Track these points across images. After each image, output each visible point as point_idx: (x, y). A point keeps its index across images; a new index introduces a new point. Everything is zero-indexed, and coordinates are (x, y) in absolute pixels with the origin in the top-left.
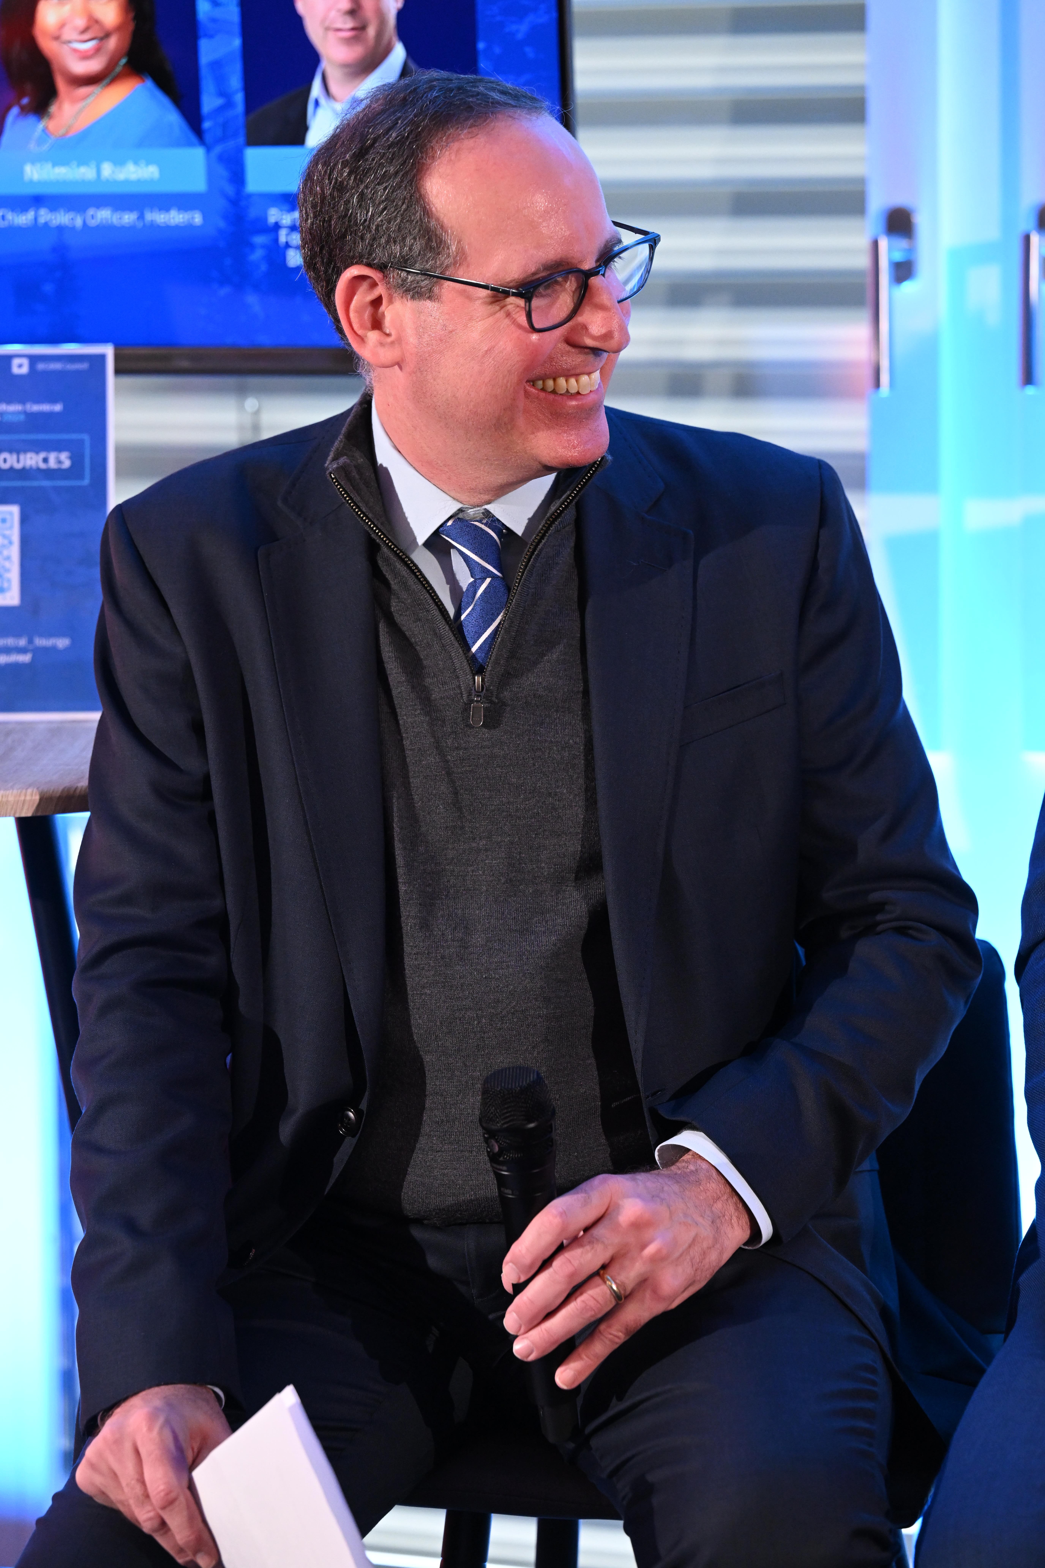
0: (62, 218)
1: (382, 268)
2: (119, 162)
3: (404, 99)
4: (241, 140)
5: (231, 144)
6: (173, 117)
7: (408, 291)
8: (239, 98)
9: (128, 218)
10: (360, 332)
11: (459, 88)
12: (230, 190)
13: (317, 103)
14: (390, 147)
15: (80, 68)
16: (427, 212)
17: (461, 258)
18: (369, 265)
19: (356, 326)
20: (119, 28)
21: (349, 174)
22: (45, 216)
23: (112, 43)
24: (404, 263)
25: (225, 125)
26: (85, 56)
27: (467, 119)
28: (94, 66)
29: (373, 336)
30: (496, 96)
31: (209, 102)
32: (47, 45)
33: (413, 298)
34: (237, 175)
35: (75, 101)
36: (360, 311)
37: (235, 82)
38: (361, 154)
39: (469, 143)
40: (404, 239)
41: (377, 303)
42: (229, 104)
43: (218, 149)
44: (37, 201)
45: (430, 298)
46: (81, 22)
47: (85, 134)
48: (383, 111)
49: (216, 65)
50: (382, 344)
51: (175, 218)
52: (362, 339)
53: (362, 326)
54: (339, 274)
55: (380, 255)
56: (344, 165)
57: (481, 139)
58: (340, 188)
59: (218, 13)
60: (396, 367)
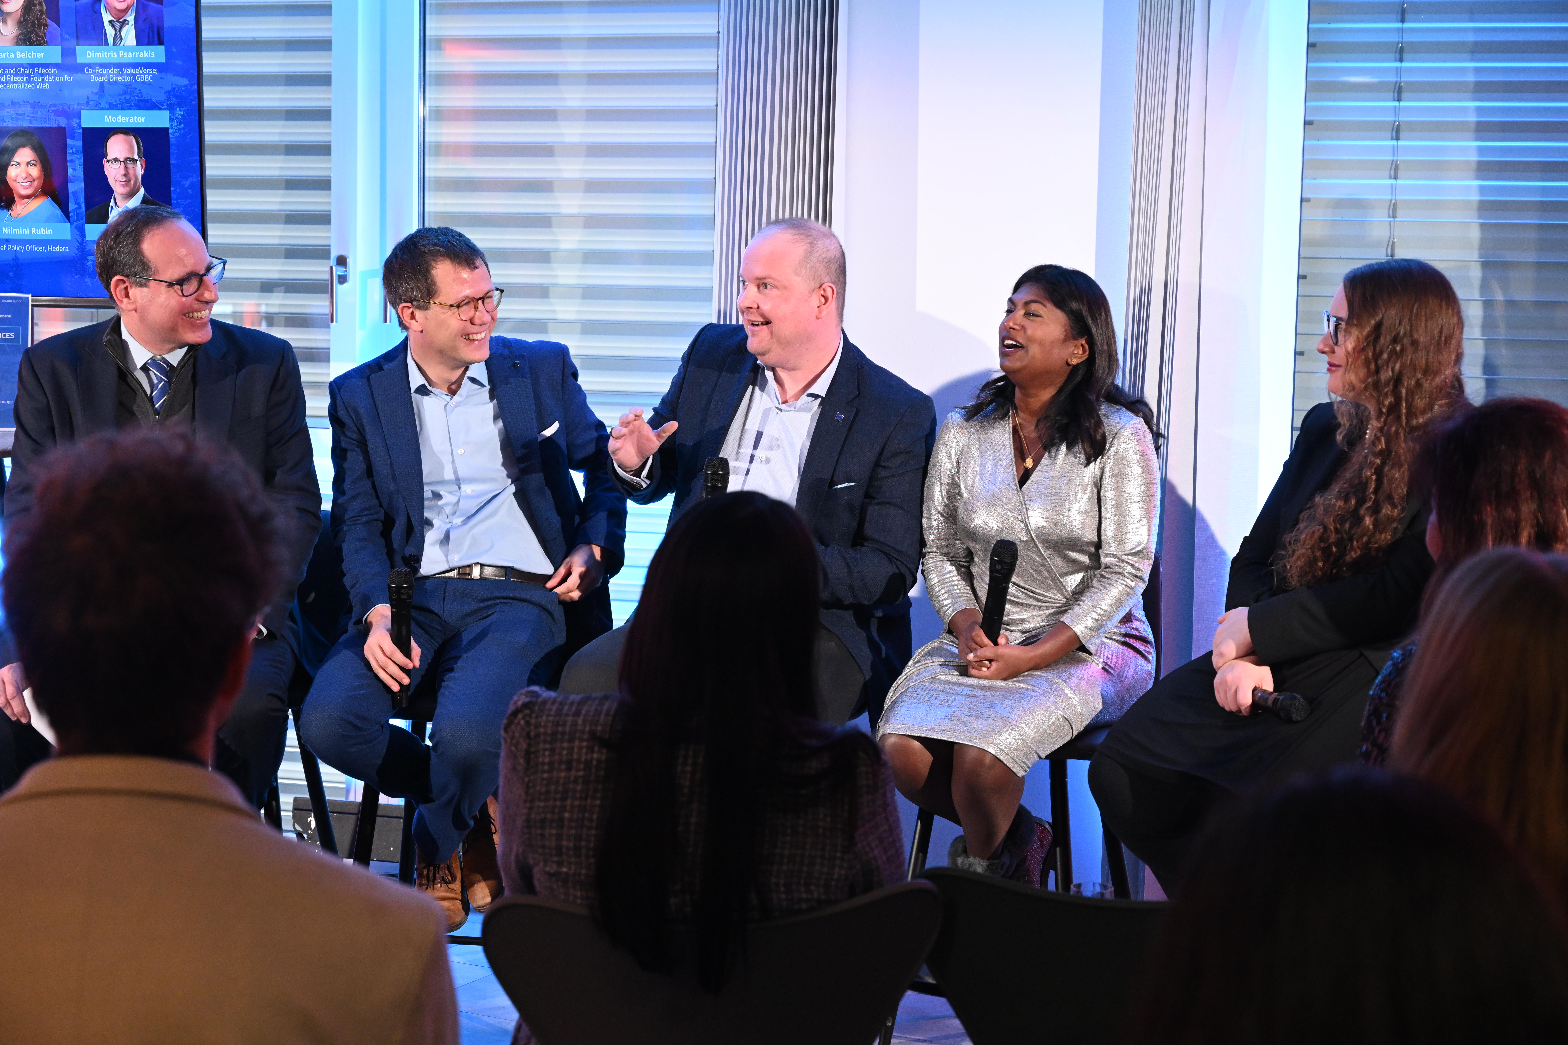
0: (16, 248)
1: (127, 276)
2: (38, 228)
3: (132, 216)
4: (84, 221)
5: (80, 222)
6: (58, 212)
7: (137, 284)
8: (83, 205)
9: (41, 249)
10: (120, 299)
11: (152, 212)
12: (79, 239)
13: (112, 207)
14: (127, 234)
15: (24, 192)
16: (143, 256)
17: (157, 272)
18: (123, 275)
19: (119, 297)
20: (38, 178)
21: (114, 243)
22: (10, 247)
23: (36, 183)
24: (136, 274)
25: (78, 215)
26: (25, 188)
27: (155, 223)
28: (29, 192)
29: (125, 300)
30: (165, 214)
31: (72, 206)
32: (11, 183)
33: (139, 287)
34: (82, 234)
35: (21, 205)
36: (120, 291)
37: (82, 199)
38: (118, 236)
39: (156, 232)
40: (135, 266)
41: (126, 288)
42: (79, 207)
43: (75, 224)
44: (7, 241)
45: (145, 287)
46: (24, 175)
47: (25, 217)
48: (124, 221)
49: (75, 193)
50: (129, 303)
51: (59, 249)
52: (122, 302)
53: (122, 297)
54: (111, 279)
55: (126, 272)
56: (112, 240)
57: (161, 230)
58: (111, 248)
59: (76, 173)
60: (134, 312)
